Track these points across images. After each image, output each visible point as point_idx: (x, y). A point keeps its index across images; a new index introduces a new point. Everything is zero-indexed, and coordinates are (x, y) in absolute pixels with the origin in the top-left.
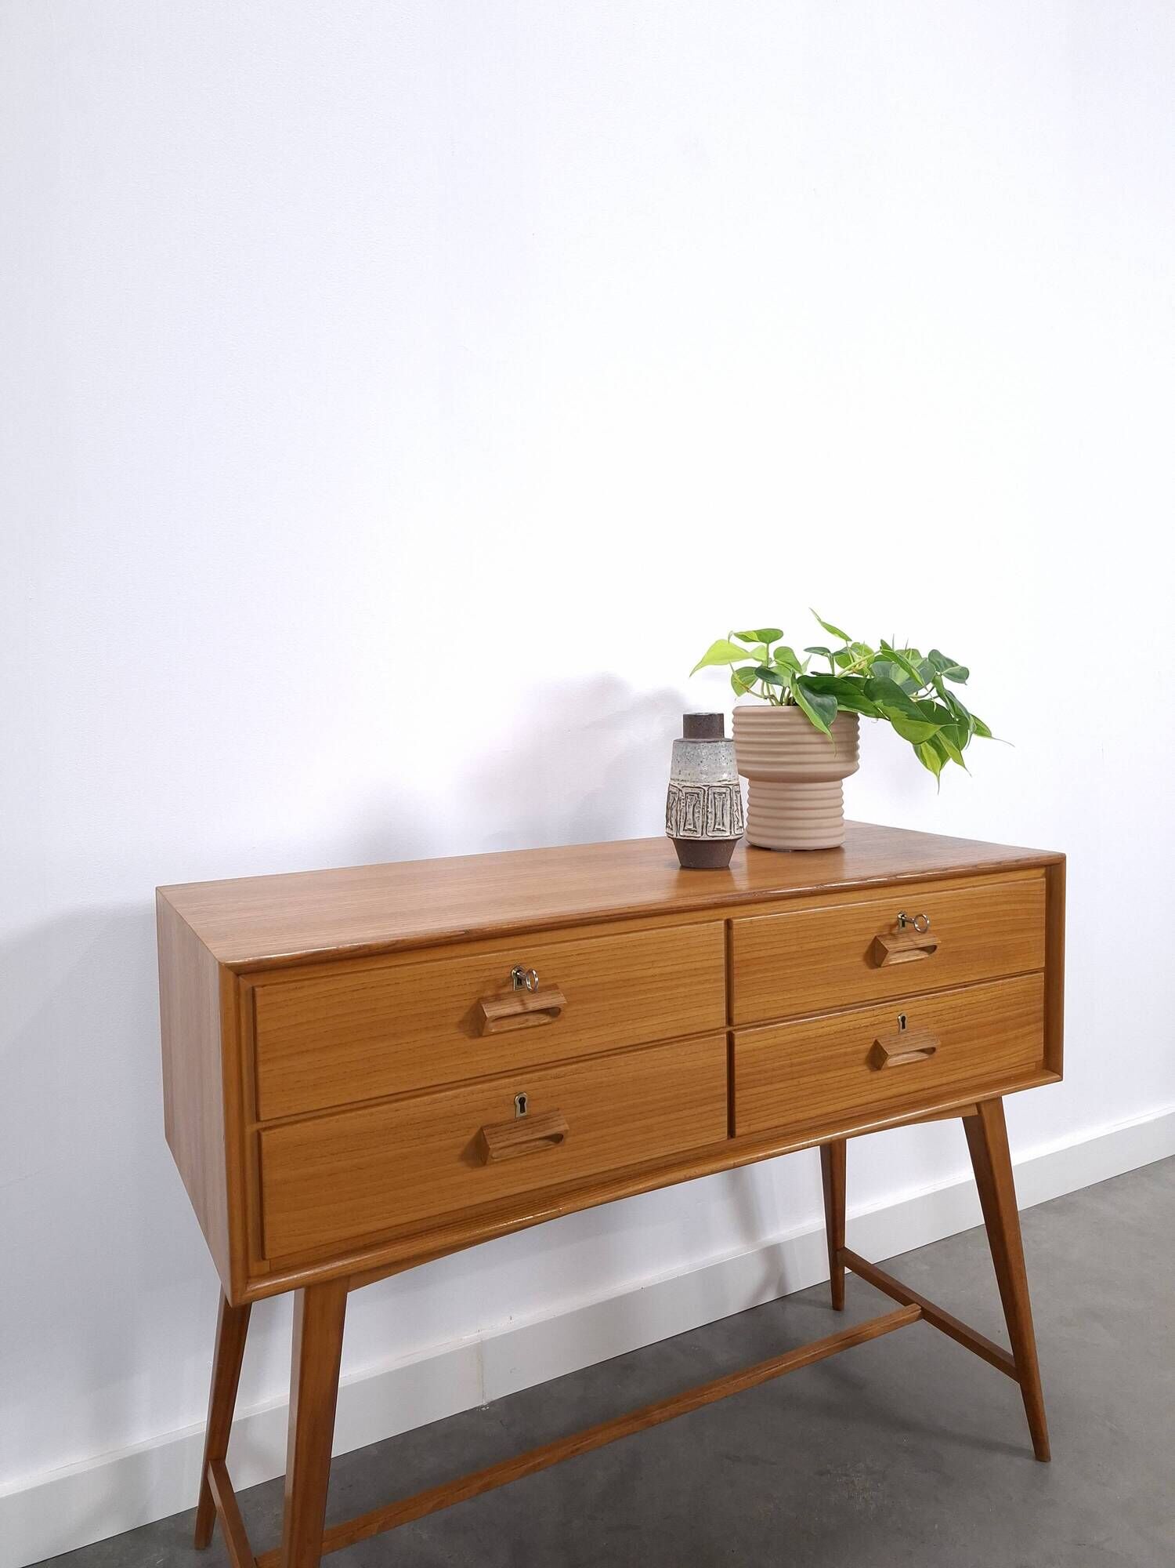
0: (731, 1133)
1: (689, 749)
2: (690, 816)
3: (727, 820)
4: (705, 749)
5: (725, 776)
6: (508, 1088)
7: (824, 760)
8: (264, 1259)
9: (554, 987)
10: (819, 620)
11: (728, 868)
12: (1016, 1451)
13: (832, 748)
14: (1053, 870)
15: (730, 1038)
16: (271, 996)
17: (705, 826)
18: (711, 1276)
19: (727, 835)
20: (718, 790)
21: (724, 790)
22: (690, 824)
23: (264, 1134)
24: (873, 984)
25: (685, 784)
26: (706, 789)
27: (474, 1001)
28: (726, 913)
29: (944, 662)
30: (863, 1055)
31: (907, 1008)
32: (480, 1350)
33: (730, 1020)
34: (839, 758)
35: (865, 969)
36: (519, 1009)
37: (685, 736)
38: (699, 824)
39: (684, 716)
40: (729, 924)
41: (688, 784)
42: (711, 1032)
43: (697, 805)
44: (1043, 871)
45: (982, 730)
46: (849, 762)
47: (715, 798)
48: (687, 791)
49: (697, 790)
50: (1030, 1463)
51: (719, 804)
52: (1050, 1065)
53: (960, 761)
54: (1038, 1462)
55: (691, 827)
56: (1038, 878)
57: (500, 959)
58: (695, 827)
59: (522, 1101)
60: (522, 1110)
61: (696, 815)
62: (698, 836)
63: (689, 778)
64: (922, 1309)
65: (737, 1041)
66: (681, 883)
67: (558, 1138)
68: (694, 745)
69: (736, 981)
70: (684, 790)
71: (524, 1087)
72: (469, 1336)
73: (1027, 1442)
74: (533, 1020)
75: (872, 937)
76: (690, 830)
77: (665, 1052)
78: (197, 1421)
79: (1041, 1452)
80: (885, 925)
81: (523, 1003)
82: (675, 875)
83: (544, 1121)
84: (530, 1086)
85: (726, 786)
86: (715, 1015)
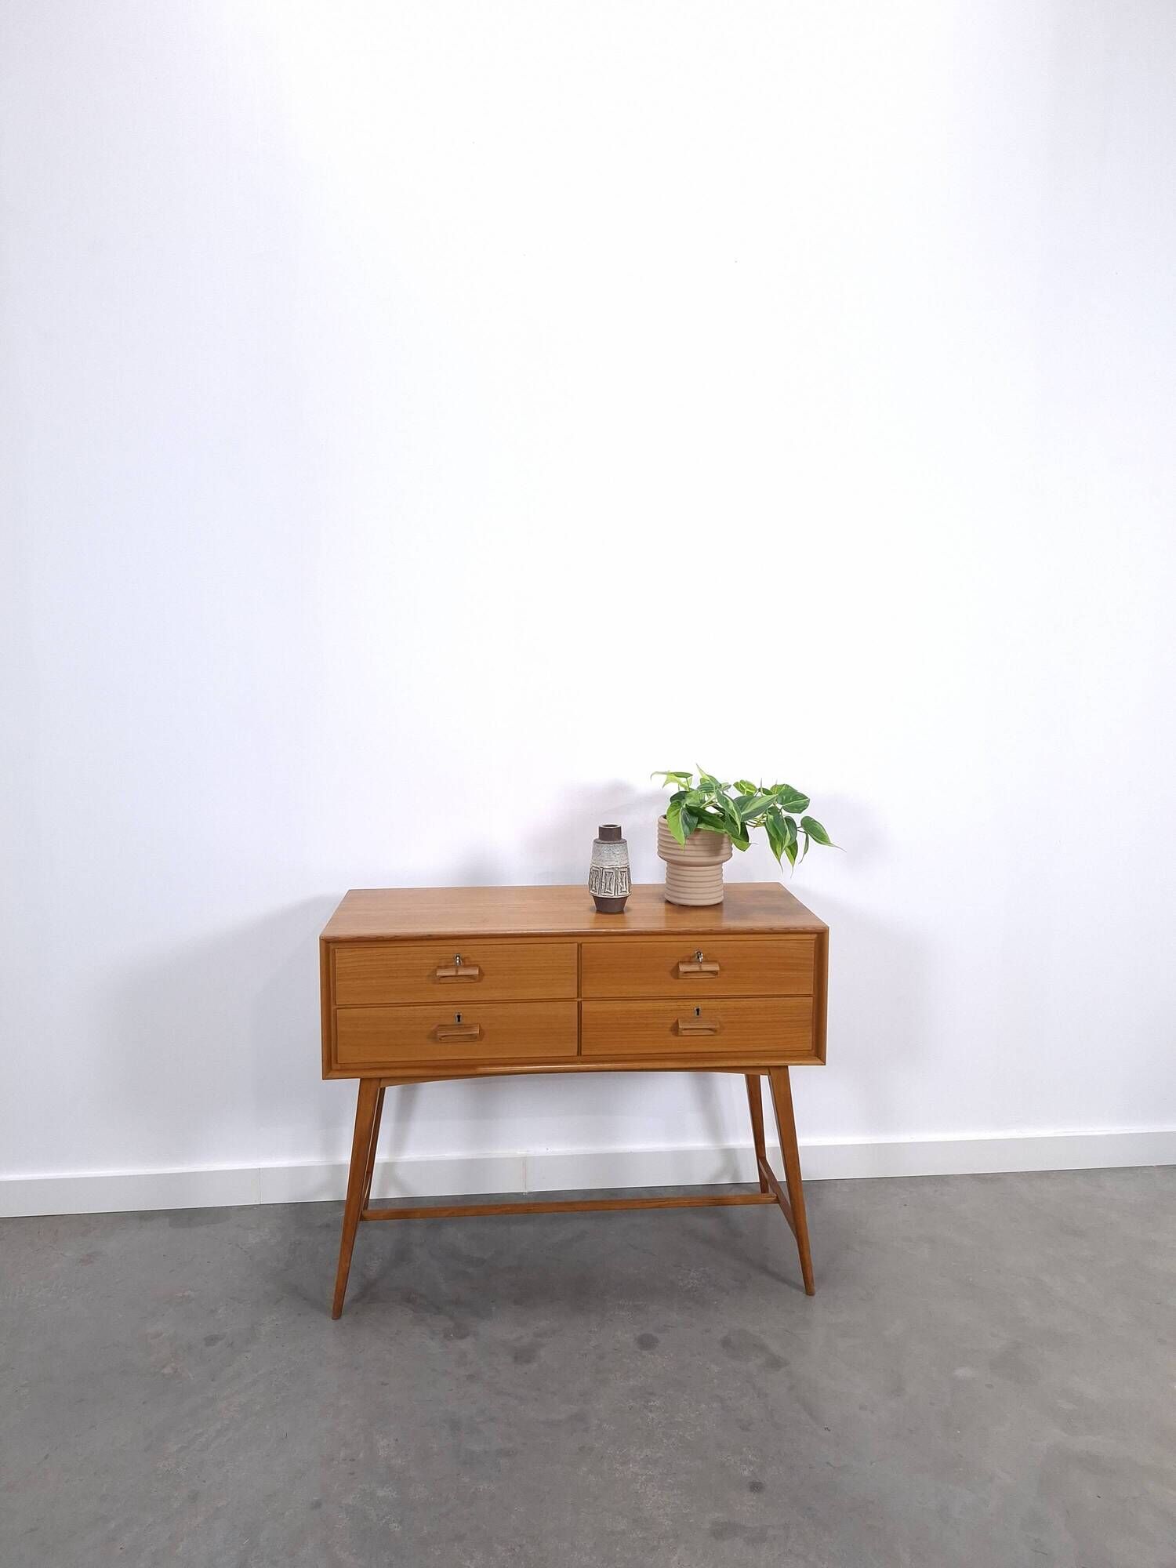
0: (579, 1052)
1: (599, 846)
3: (612, 888)
4: (605, 847)
5: (618, 863)
6: (454, 1010)
7: (700, 856)
8: (337, 1063)
9: (474, 966)
11: (622, 912)
12: (798, 1287)
13: (699, 848)
14: (820, 938)
15: (579, 1005)
16: (343, 956)
18: (681, 1158)
19: (612, 895)
20: (622, 870)
21: (611, 871)
23: (338, 1011)
24: (676, 989)
27: (434, 968)
28: (580, 940)
30: (669, 1026)
31: (700, 1004)
32: (524, 1161)
33: (579, 995)
34: (702, 854)
35: (669, 978)
36: (453, 973)
37: (600, 838)
39: (600, 828)
40: (580, 945)
41: (597, 865)
42: (571, 1000)
44: (815, 936)
49: (601, 870)
50: (802, 1295)
52: (817, 1053)
54: (806, 1295)
56: (811, 939)
57: (451, 950)
59: (459, 1017)
60: (459, 1021)
63: (597, 862)
64: (777, 1197)
65: (583, 1006)
66: (597, 920)
67: (475, 1037)
69: (583, 975)
71: (460, 1011)
73: (802, 1282)
74: (464, 980)
75: (676, 962)
77: (539, 1006)
79: (809, 1292)
80: (686, 957)
81: (457, 972)
82: (594, 915)
83: (470, 1027)
84: (463, 1010)
85: (613, 869)
86: (572, 992)
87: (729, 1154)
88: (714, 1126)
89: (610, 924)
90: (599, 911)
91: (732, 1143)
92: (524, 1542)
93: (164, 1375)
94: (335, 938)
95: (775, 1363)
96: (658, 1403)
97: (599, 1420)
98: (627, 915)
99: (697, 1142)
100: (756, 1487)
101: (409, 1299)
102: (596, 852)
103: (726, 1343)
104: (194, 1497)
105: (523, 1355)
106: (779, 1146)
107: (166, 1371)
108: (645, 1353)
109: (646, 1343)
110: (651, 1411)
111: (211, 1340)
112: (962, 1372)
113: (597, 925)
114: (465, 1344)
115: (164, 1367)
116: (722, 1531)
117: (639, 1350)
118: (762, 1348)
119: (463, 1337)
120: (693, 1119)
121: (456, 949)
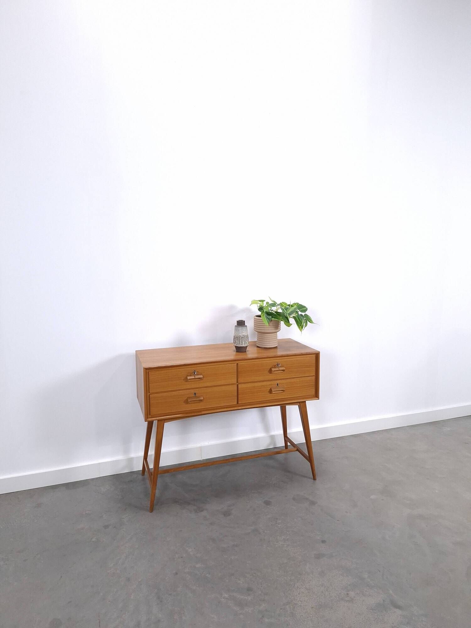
0: (238, 403)
3: (244, 343)
4: (240, 328)
5: (244, 334)
6: (193, 391)
7: (271, 330)
8: (150, 415)
9: (201, 374)
10: (271, 299)
11: (246, 352)
12: (310, 478)
13: (272, 327)
14: (317, 355)
15: (238, 385)
16: (152, 373)
17: (241, 344)
18: (256, 440)
19: (244, 346)
20: (246, 336)
23: (150, 395)
24: (271, 377)
25: (236, 335)
27: (186, 376)
28: (237, 362)
30: (268, 391)
31: (278, 382)
32: (201, 448)
33: (237, 382)
35: (268, 374)
36: (194, 378)
37: (237, 325)
38: (238, 343)
39: (237, 321)
40: (237, 364)
42: (234, 384)
43: (238, 339)
44: (315, 355)
45: (311, 321)
46: (276, 329)
49: (239, 336)
51: (242, 339)
52: (316, 396)
54: (313, 481)
56: (314, 356)
57: (191, 369)
59: (195, 393)
60: (195, 395)
62: (239, 346)
64: (297, 449)
65: (239, 386)
66: (236, 355)
67: (201, 400)
69: (239, 375)
71: (195, 391)
72: (199, 445)
73: (312, 477)
74: (197, 380)
75: (270, 368)
77: (223, 387)
78: (142, 454)
79: (314, 479)
80: (273, 365)
81: (195, 377)
82: (235, 353)
83: (199, 397)
84: (196, 391)
85: (244, 336)
86: (234, 381)
87: (272, 437)
88: (267, 428)
89: (241, 356)
90: (237, 352)
91: (273, 433)
92: (255, 572)
93: (93, 542)
94: (149, 368)
95: (313, 503)
96: (280, 521)
97: (262, 530)
98: (247, 352)
99: (261, 434)
100: (323, 542)
101: (176, 501)
102: (236, 330)
103: (294, 499)
104: (128, 580)
105: (227, 514)
106: (283, 433)
107: (94, 540)
108: (268, 506)
109: (267, 503)
110: (279, 524)
111: (106, 527)
112: (372, 497)
113: (237, 357)
114: (204, 513)
115: (92, 539)
116: (319, 556)
117: (266, 506)
118: (307, 499)
119: (202, 511)
120: (259, 426)
121: (193, 369)
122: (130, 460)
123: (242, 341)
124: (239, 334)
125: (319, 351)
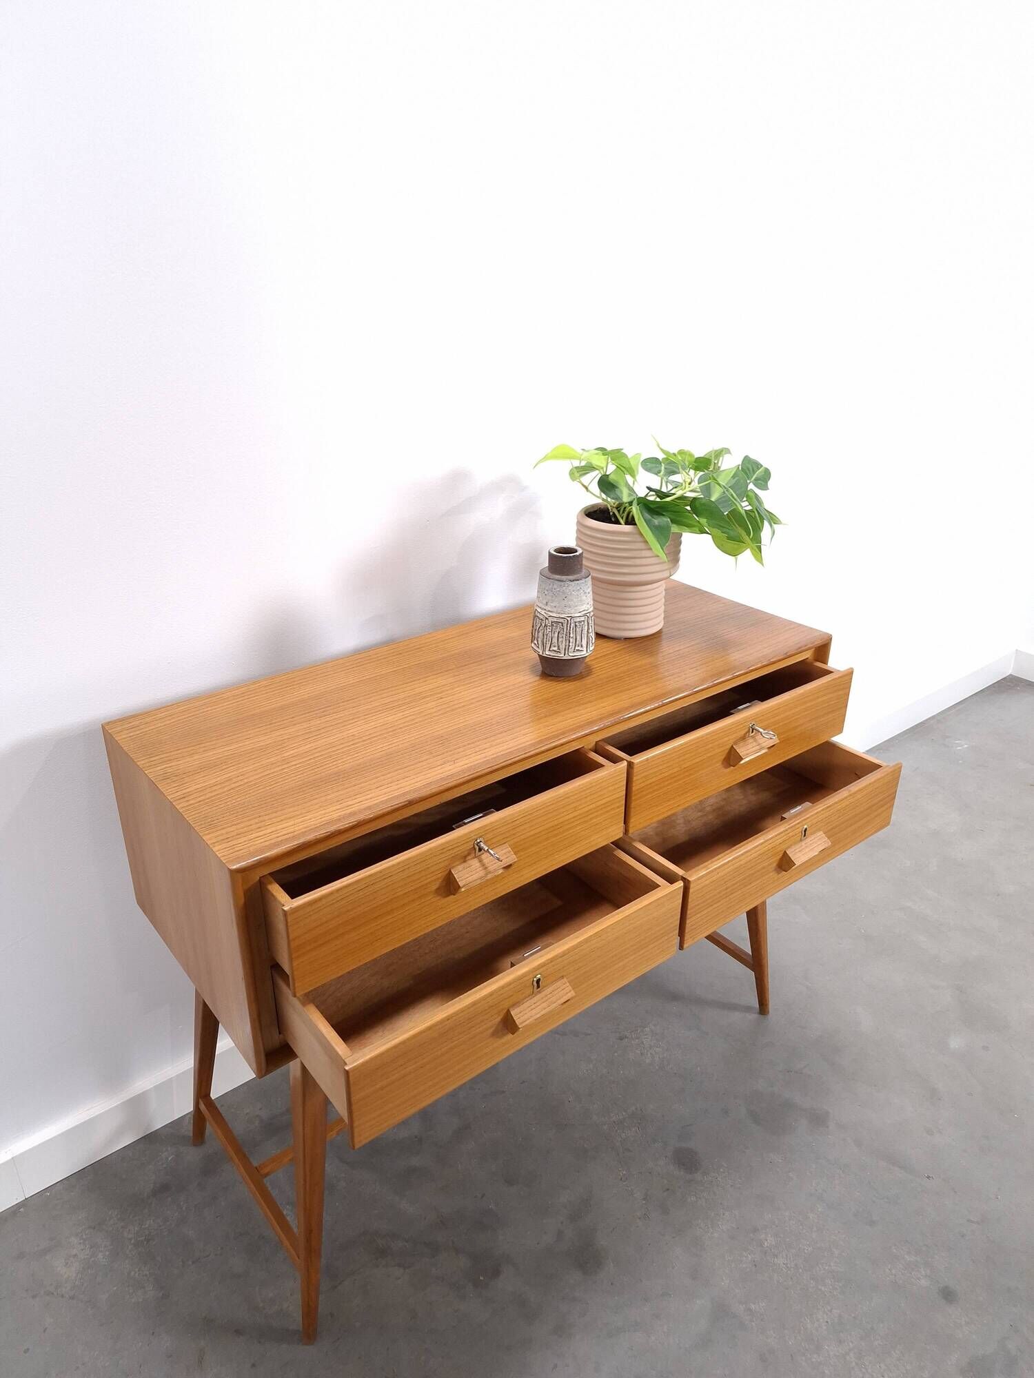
1: (555, 586)
2: (555, 640)
3: (584, 642)
10: (658, 446)
12: (746, 1009)
13: (661, 560)
14: (821, 651)
17: (567, 649)
19: (584, 654)
20: (578, 620)
22: (555, 646)
25: (551, 614)
26: (569, 619)
29: (752, 466)
34: (665, 566)
39: (550, 551)
41: (555, 615)
43: (562, 632)
47: (576, 626)
48: (553, 620)
49: (562, 620)
50: (754, 1016)
51: (578, 630)
53: (759, 559)
54: (762, 1016)
55: (556, 649)
58: (559, 649)
61: (560, 640)
62: (561, 656)
63: (555, 610)
68: (560, 583)
70: (550, 619)
73: (755, 1003)
76: (554, 650)
79: (763, 1009)
85: (585, 615)
103: (754, 1117)
109: (686, 1162)
110: (775, 1256)
114: (509, 1282)
117: (690, 1177)
118: (790, 1106)
122: (137, 1104)
123: (578, 638)
124: (567, 610)
125: (830, 632)
